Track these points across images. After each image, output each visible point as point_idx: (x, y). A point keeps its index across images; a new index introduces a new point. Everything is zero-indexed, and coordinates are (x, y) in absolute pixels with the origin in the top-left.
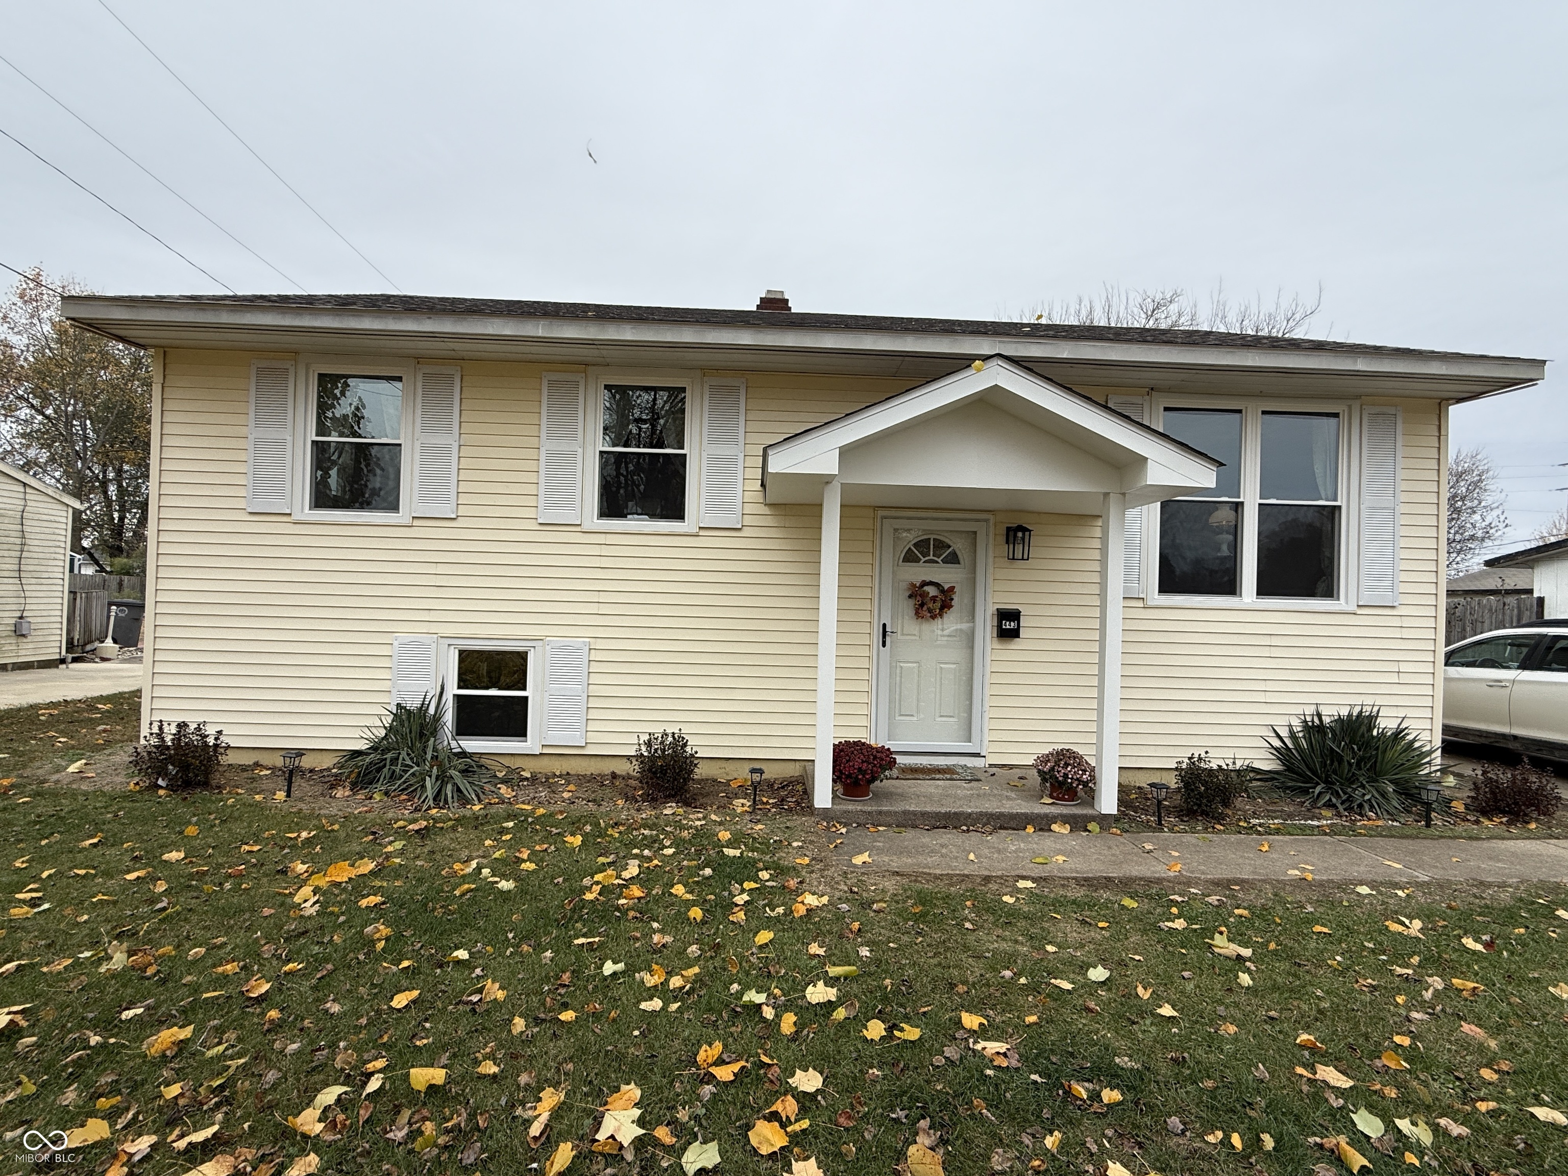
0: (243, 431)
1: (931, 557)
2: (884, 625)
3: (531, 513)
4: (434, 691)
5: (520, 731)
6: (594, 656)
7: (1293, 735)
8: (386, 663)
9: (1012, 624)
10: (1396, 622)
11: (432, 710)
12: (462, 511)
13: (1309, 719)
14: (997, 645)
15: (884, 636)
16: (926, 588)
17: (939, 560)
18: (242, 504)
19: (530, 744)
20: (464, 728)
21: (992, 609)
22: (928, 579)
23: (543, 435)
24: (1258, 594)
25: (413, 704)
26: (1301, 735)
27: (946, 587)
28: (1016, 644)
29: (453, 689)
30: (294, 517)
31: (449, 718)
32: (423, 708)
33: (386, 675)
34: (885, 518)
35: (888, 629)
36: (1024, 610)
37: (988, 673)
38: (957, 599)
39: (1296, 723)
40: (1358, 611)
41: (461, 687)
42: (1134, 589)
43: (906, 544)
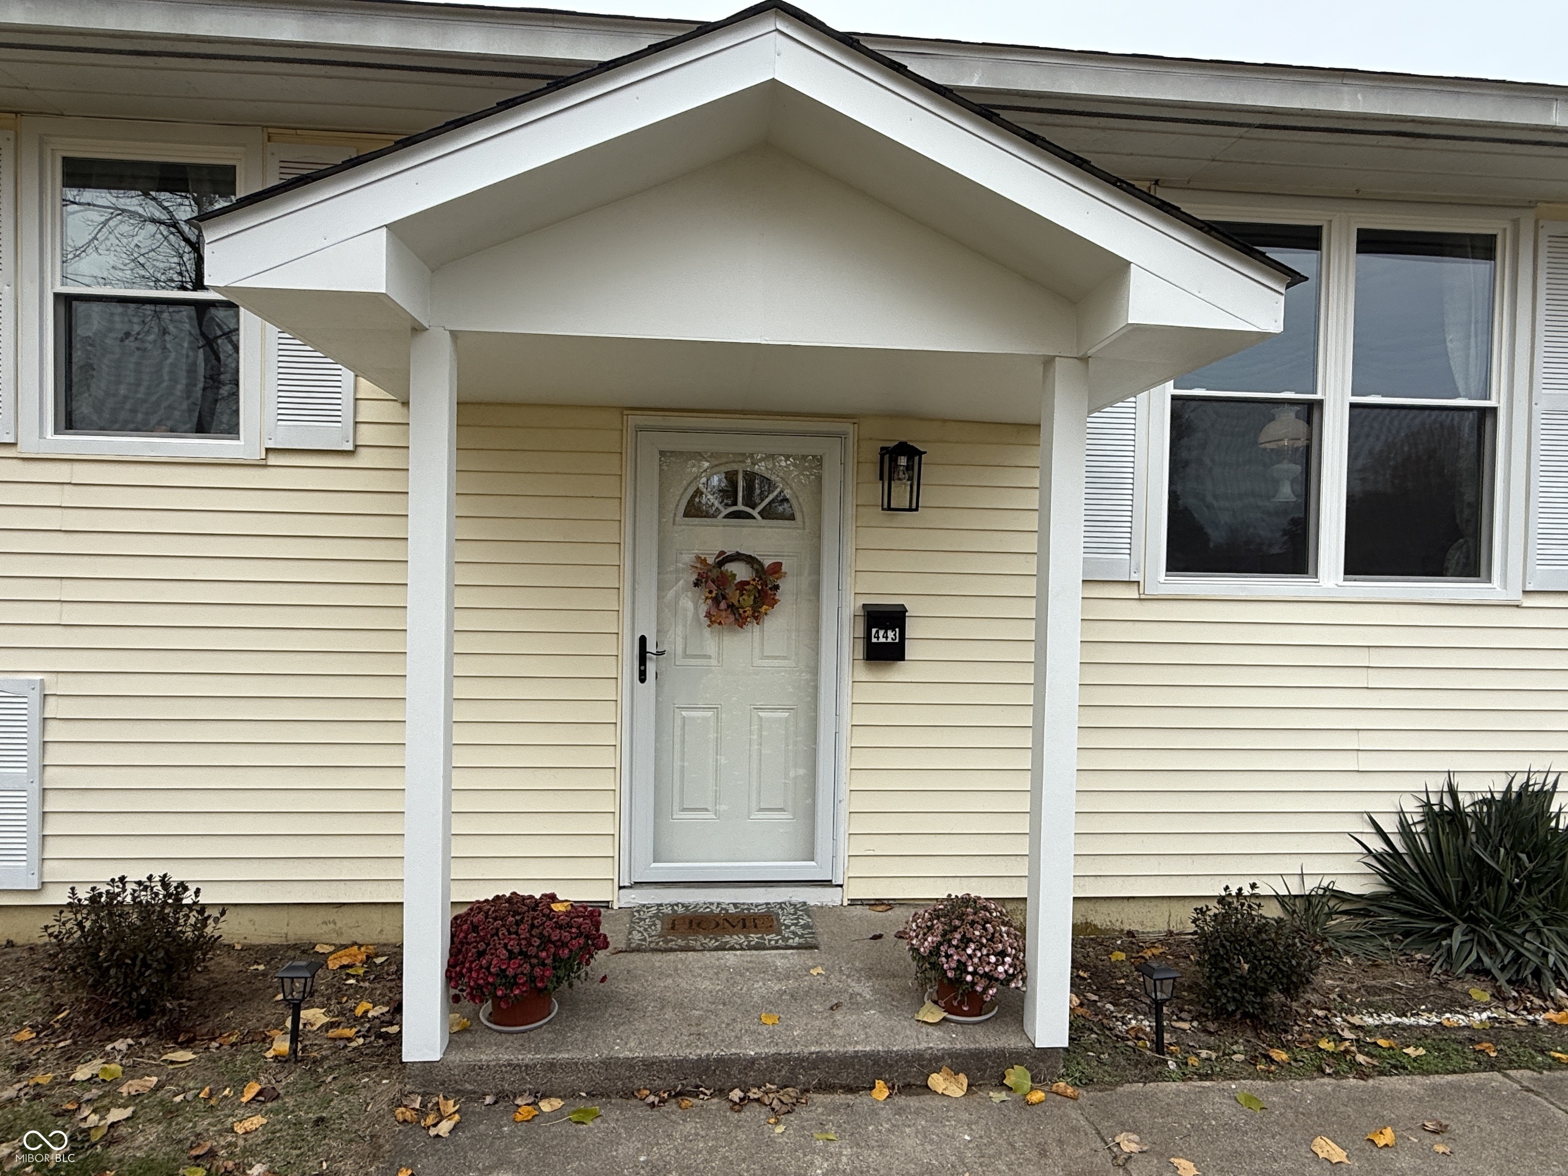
1: (740, 507)
2: (643, 640)
6: (53, 708)
7: (1405, 830)
9: (890, 634)
13: (1434, 800)
14: (863, 673)
15: (643, 660)
16: (731, 567)
17: (755, 513)
21: (852, 605)
22: (730, 551)
24: (1347, 572)
26: (1419, 828)
27: (767, 563)
28: (899, 672)
34: (639, 429)
35: (651, 647)
36: (913, 608)
37: (846, 730)
38: (787, 587)
39: (1412, 807)
40: (1525, 602)
42: (1123, 565)
43: (687, 483)
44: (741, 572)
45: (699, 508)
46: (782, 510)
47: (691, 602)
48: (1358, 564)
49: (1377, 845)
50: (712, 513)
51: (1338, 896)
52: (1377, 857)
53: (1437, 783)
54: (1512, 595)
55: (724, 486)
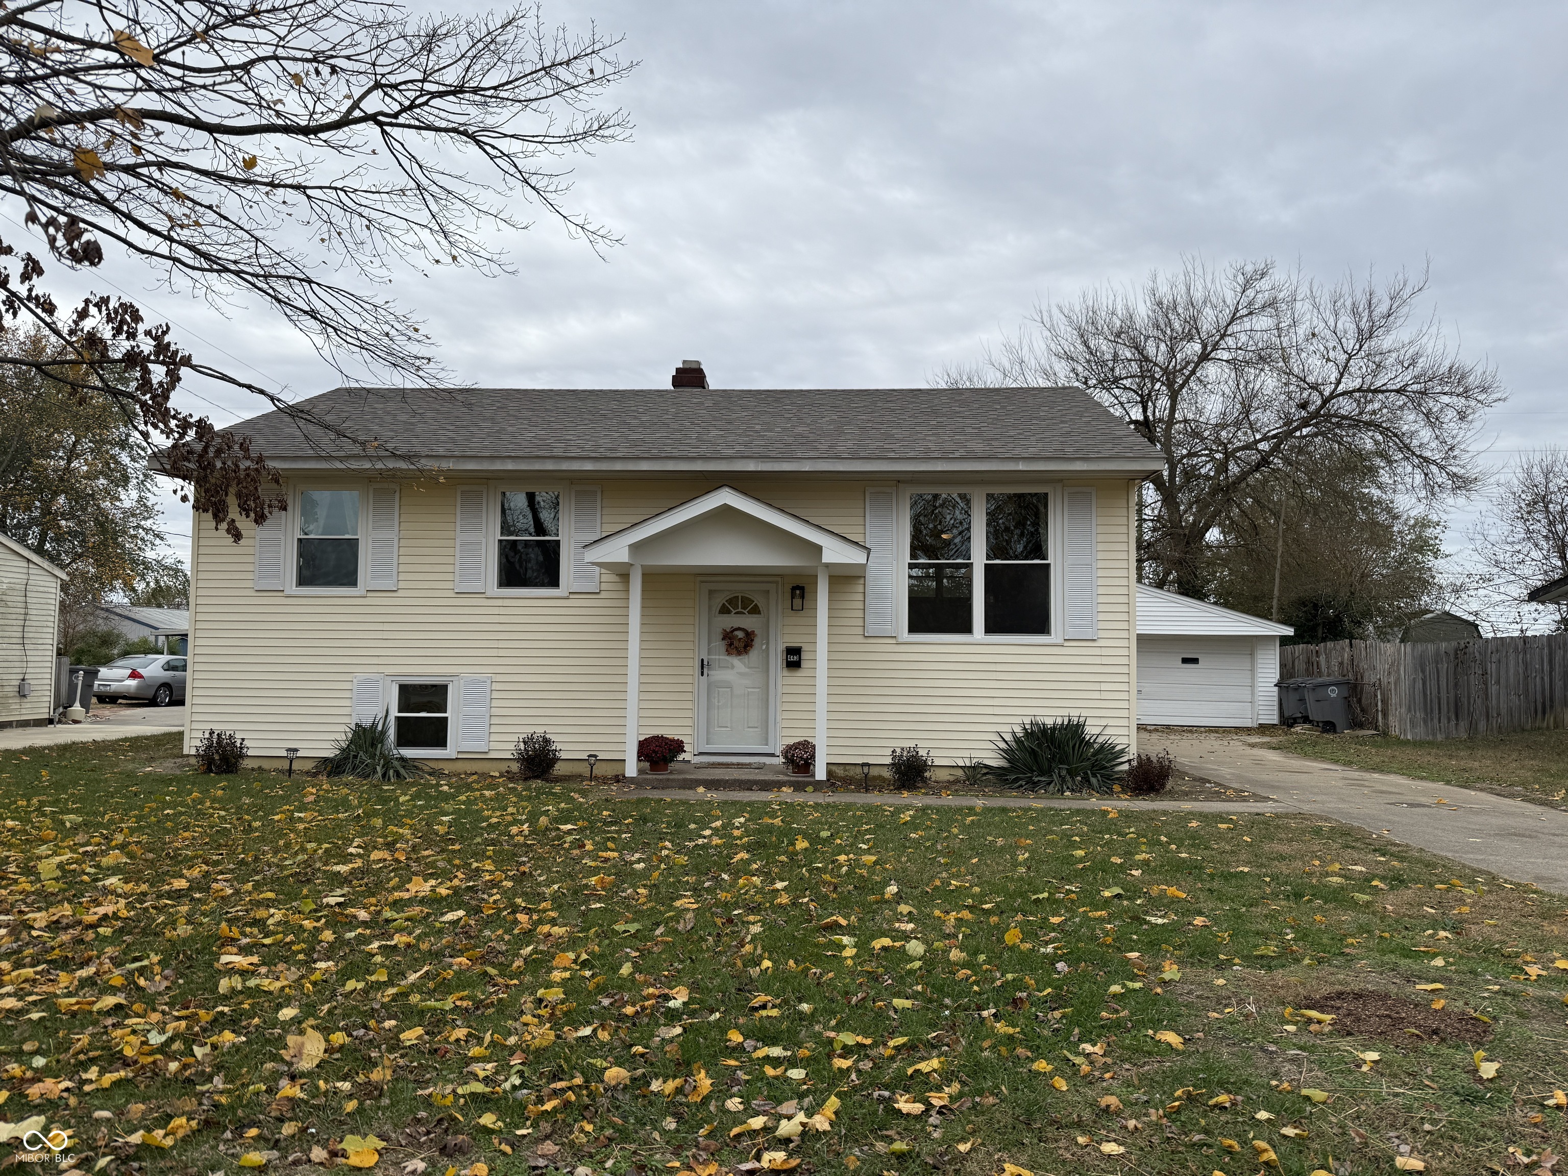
0: (252, 533)
1: (740, 610)
2: (702, 660)
3: (449, 585)
4: (382, 715)
5: (441, 742)
6: (495, 686)
7: (1016, 740)
8: (347, 694)
9: (796, 658)
10: (1097, 651)
11: (380, 728)
12: (402, 585)
13: (1027, 727)
14: (786, 673)
15: (702, 668)
16: (736, 633)
17: (745, 612)
18: (249, 584)
19: (449, 752)
20: (403, 741)
21: (781, 647)
22: (736, 626)
23: (458, 529)
24: (986, 632)
25: (367, 722)
26: (1022, 739)
27: (750, 631)
28: (800, 673)
29: (394, 713)
30: (286, 593)
31: (392, 733)
32: (374, 725)
33: (347, 703)
34: (702, 582)
35: (705, 663)
36: (805, 647)
37: (779, 694)
38: (757, 642)
39: (1018, 730)
40: (1066, 644)
41: (399, 711)
42: (889, 630)
43: (720, 600)
44: (740, 634)
45: (724, 610)
46: (755, 610)
47: (720, 645)
48: (990, 628)
49: (1003, 745)
50: (729, 612)
51: (986, 766)
52: (1003, 750)
53: (1027, 721)
54: (1060, 641)
55: (733, 601)
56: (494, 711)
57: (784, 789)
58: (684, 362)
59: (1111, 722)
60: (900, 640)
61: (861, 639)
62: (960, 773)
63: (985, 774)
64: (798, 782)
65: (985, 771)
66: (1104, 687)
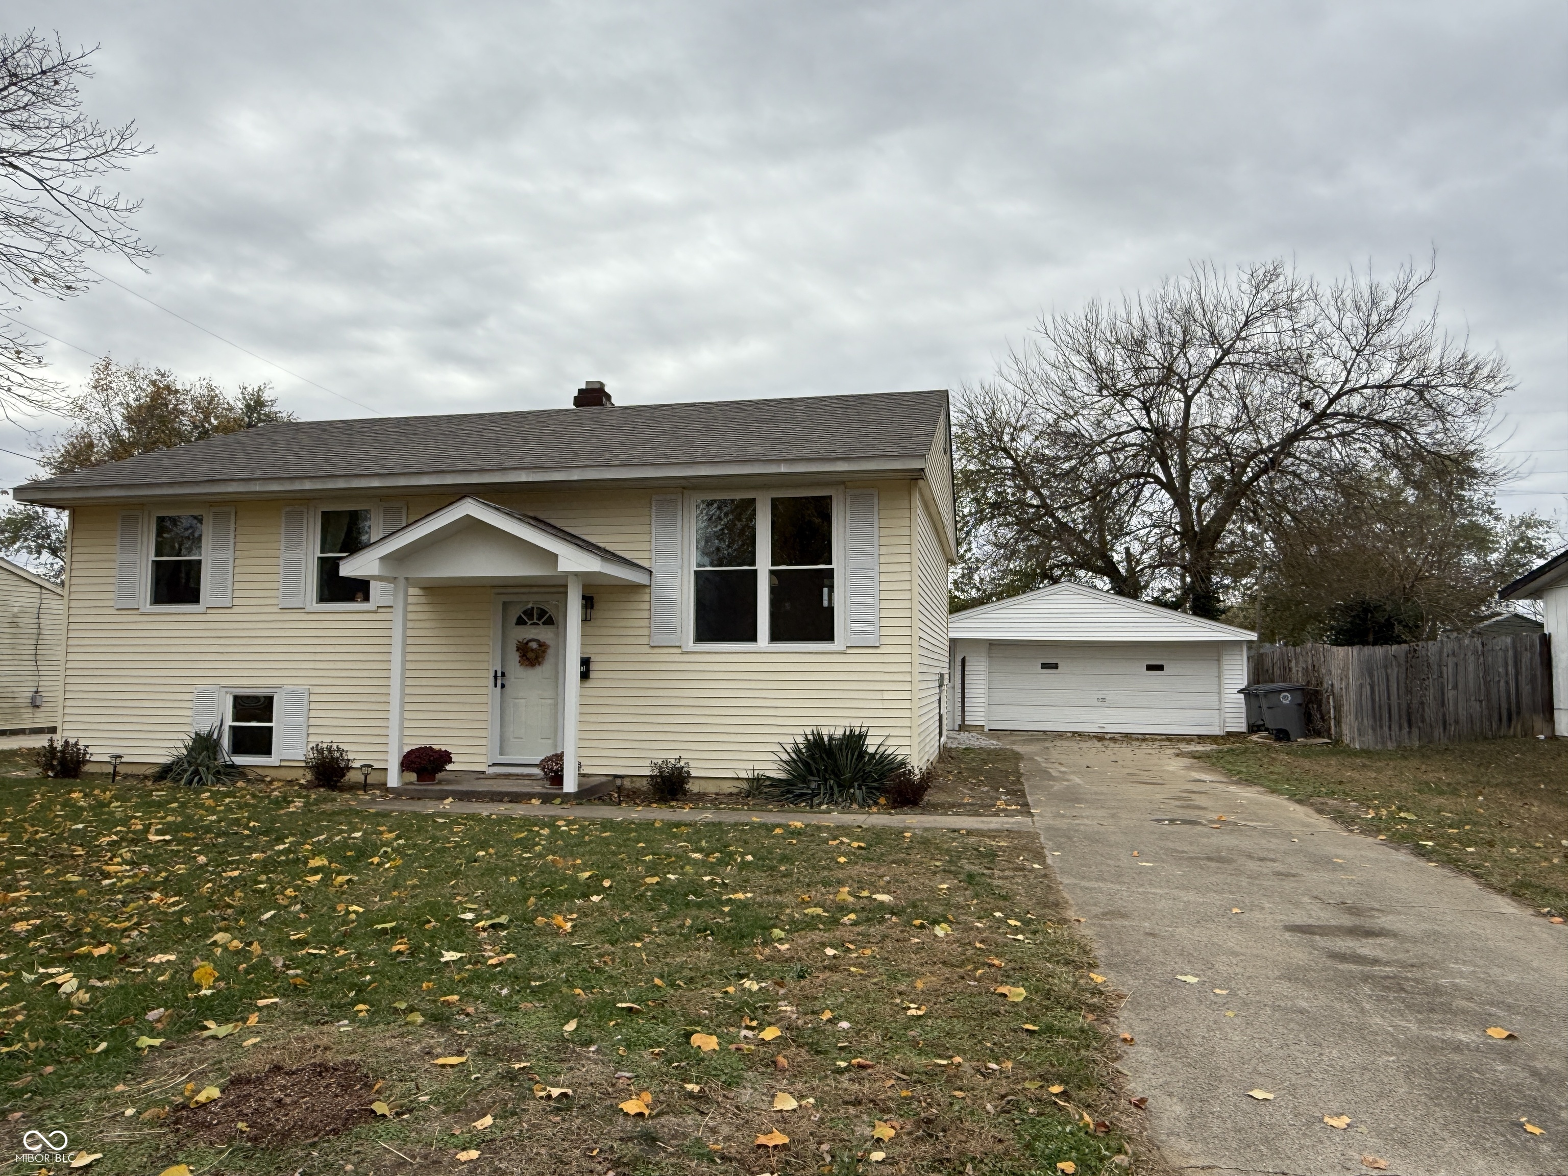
0: (113, 556)
1: (535, 621)
2: (496, 671)
3: (274, 601)
4: (217, 723)
5: (267, 751)
6: (313, 698)
7: (798, 750)
8: (189, 705)
10: (880, 659)
11: (215, 736)
12: (236, 602)
13: (810, 737)
15: (496, 679)
16: (530, 644)
17: (540, 623)
18: (111, 603)
19: (273, 760)
20: (237, 749)
22: (530, 637)
23: (282, 547)
24: (770, 640)
25: (204, 731)
26: (804, 750)
27: (543, 642)
28: (592, 683)
29: (229, 722)
30: (141, 611)
31: (226, 742)
32: (210, 734)
33: (188, 713)
34: (497, 594)
35: (499, 674)
36: (593, 658)
38: (551, 652)
39: (800, 740)
40: (849, 651)
41: (234, 720)
42: (672, 640)
43: (515, 612)
44: (534, 645)
45: (520, 622)
46: (550, 622)
47: (514, 657)
48: (775, 637)
49: (785, 757)
50: (525, 623)
51: (768, 778)
52: (785, 762)
53: (808, 731)
54: (843, 648)
55: (529, 613)
56: (312, 722)
57: (533, 801)
58: (587, 383)
59: (894, 732)
60: (685, 649)
61: (647, 649)
62: (745, 785)
63: (771, 786)
64: (546, 794)
65: (768, 783)
66: (886, 695)
